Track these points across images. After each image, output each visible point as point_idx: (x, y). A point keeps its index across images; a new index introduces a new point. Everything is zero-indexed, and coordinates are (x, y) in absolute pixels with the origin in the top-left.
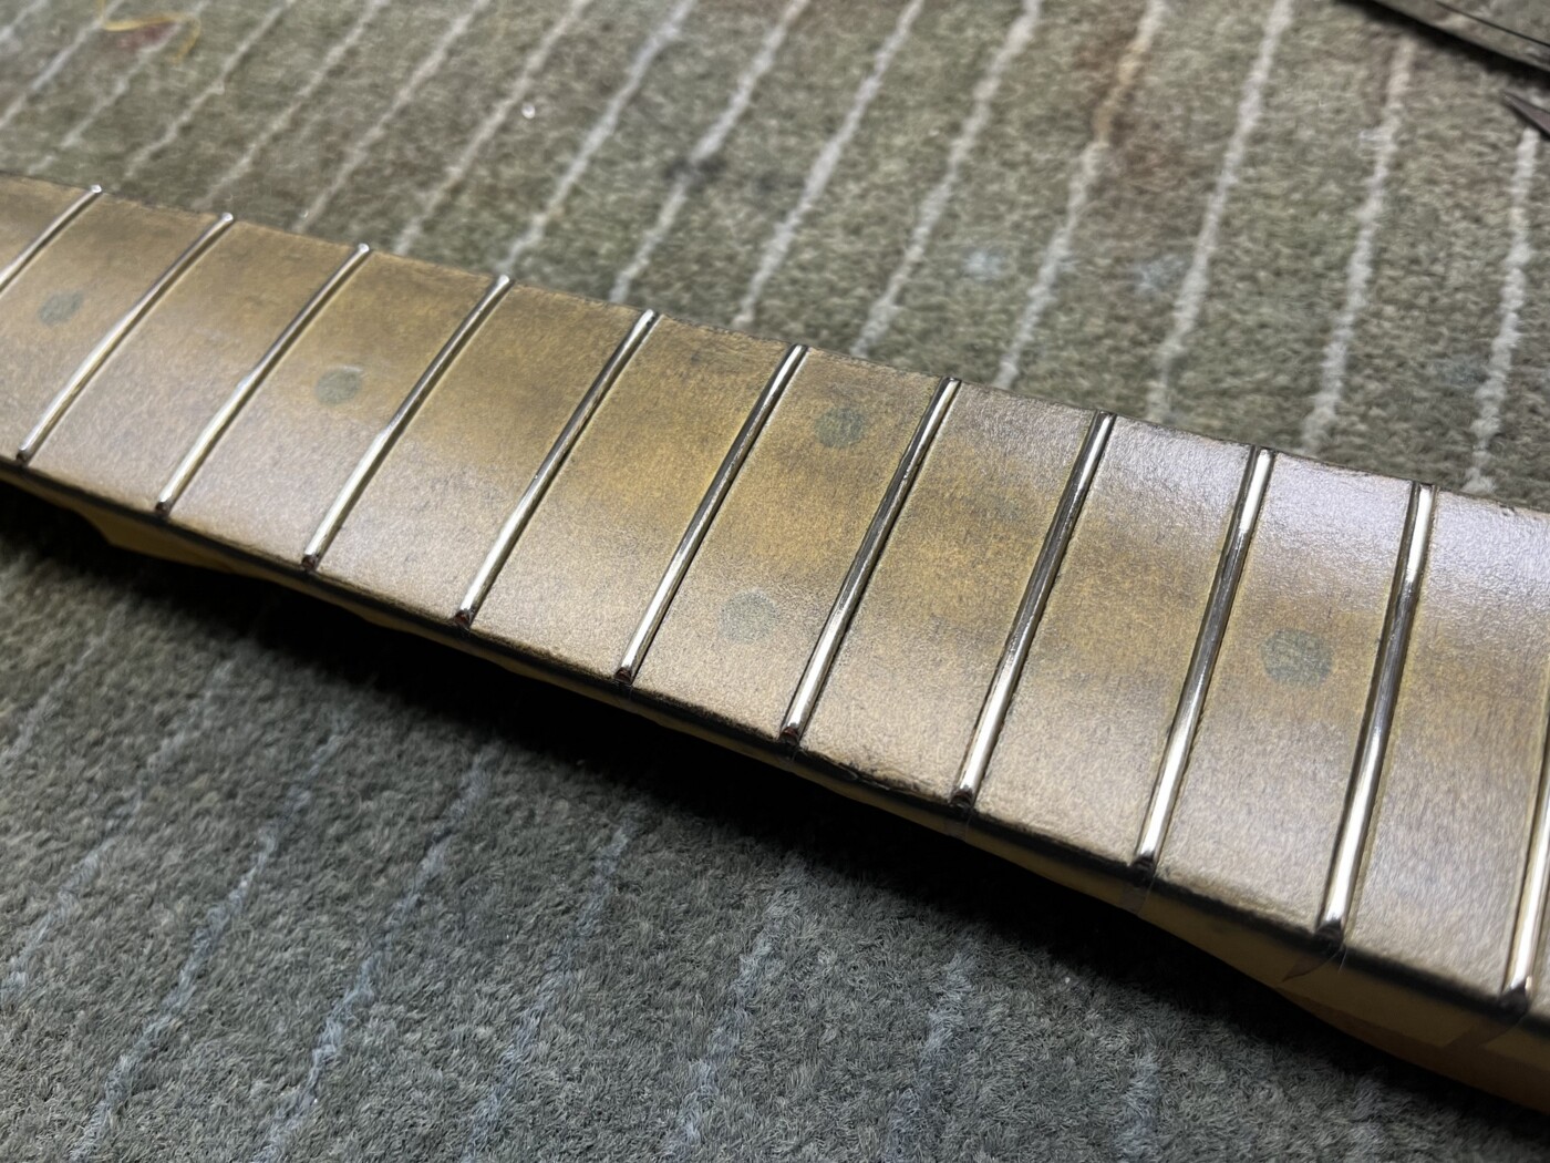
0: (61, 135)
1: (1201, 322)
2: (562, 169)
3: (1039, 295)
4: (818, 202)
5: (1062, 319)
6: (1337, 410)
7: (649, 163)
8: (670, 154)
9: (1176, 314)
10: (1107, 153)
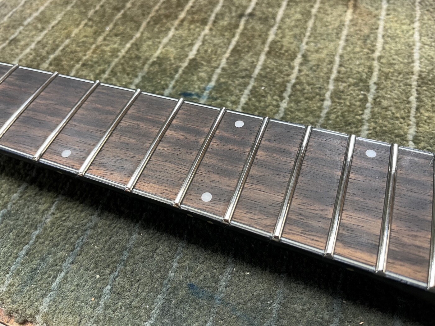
0: (66, 7)
1: (384, 48)
2: (209, 16)
3: (342, 43)
4: (280, 23)
5: (349, 49)
6: (420, 67)
7: (234, 14)
8: (239, 12)
9: (377, 47)
10: (353, 13)
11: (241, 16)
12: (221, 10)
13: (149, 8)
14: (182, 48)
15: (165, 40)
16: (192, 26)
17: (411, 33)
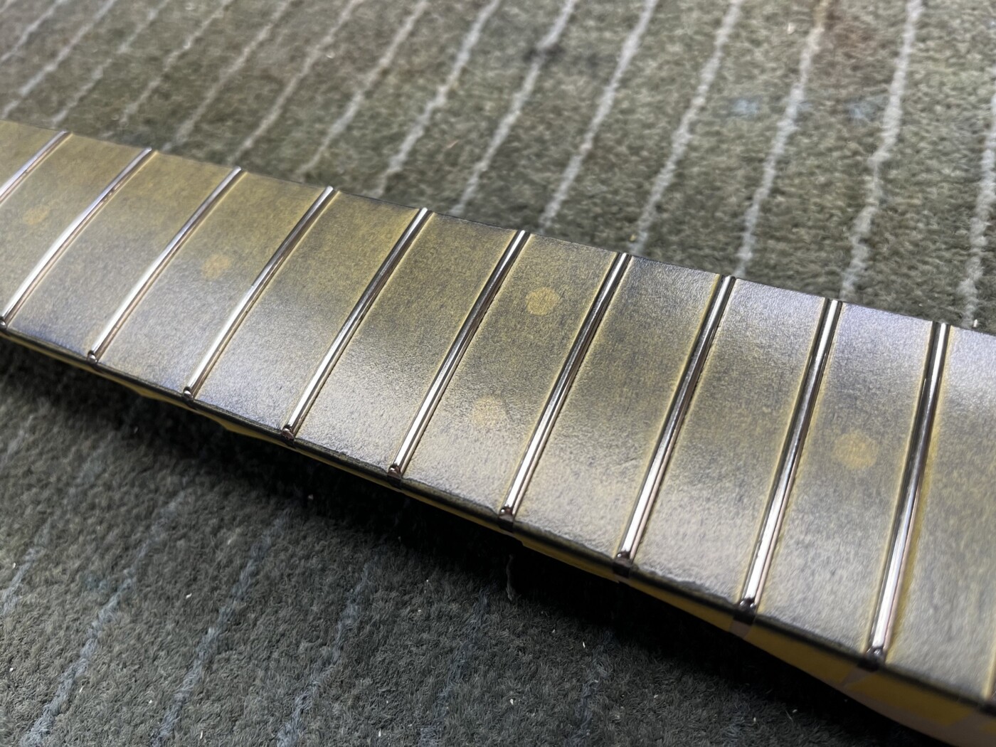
0: (116, 46)
1: (900, 139)
2: (453, 58)
3: (787, 126)
4: (627, 71)
5: (804, 141)
7: (511, 51)
8: (522, 44)
9: (884, 135)
10: (824, 35)
11: (529, 55)
12: (480, 41)
13: (307, 41)
14: (377, 147)
15: (337, 128)
16: (407, 88)
17: (984, 92)
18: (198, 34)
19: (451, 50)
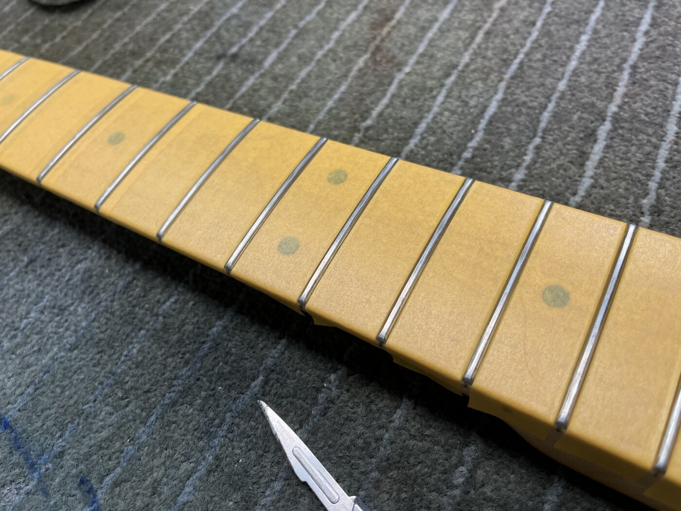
1: (381, 115)
2: (184, 55)
3: (330, 104)
4: (266, 70)
5: (335, 112)
6: (416, 145)
7: (213, 55)
8: (221, 52)
9: (373, 112)
10: (370, 58)
11: (219, 58)
12: (201, 48)
13: (116, 41)
16: (155, 70)
17: (435, 93)
18: (64, 34)
19: (185, 52)
